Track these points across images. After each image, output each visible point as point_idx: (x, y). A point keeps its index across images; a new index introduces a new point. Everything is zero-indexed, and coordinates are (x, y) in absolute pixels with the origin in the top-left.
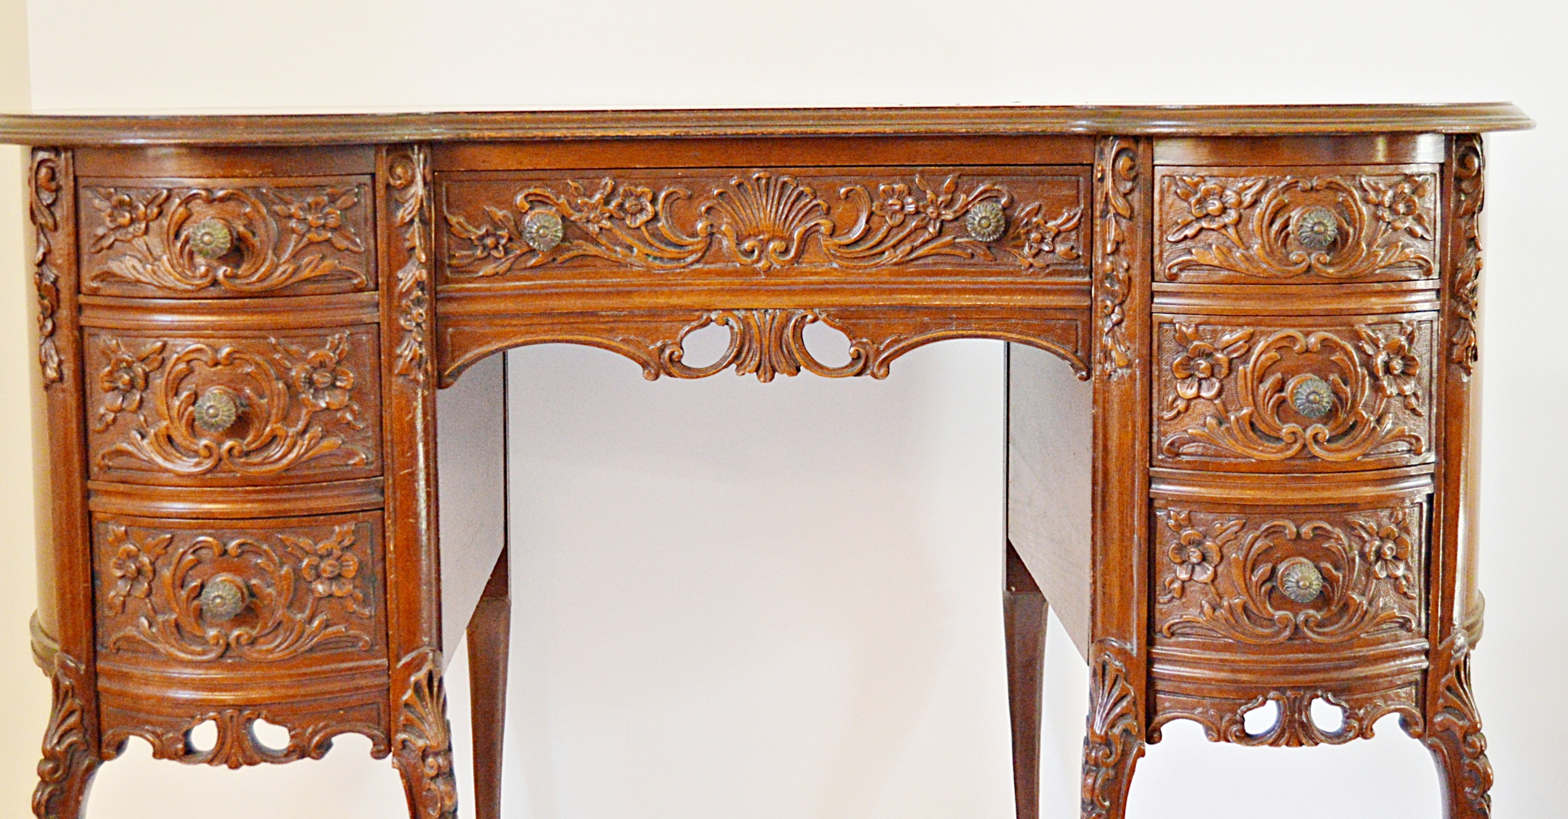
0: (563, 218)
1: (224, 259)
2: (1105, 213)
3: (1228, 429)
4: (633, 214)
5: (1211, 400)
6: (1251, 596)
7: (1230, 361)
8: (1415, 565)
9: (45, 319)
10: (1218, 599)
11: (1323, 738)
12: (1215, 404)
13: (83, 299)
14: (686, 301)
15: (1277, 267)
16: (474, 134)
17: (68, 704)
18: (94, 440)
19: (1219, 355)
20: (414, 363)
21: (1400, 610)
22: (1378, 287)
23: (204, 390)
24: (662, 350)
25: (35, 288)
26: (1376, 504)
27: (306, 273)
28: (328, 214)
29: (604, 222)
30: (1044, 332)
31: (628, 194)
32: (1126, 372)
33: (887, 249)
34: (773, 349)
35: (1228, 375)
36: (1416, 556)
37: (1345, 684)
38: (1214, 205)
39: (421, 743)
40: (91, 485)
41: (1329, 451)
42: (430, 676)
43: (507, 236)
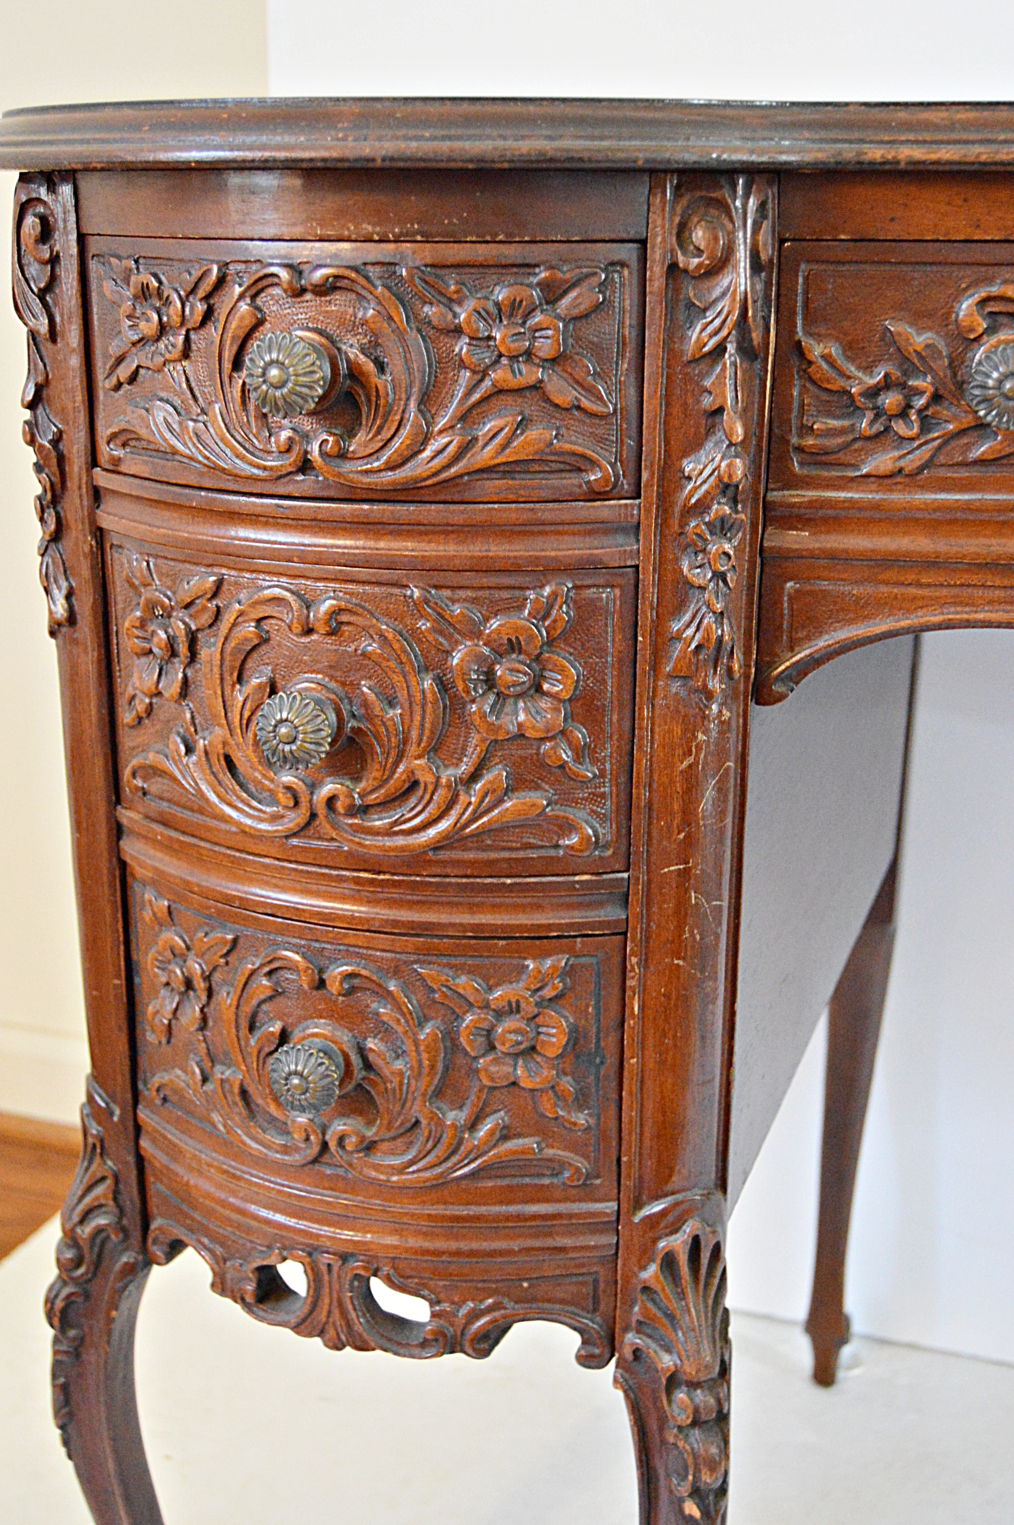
1: (319, 417)
9: (46, 508)
13: (100, 478)
16: (875, 153)
17: (97, 1162)
18: (124, 737)
20: (705, 653)
23: (288, 678)
27: (484, 455)
28: (539, 327)
39: (667, 1361)
40: (121, 815)
42: (697, 1242)
43: (931, 389)
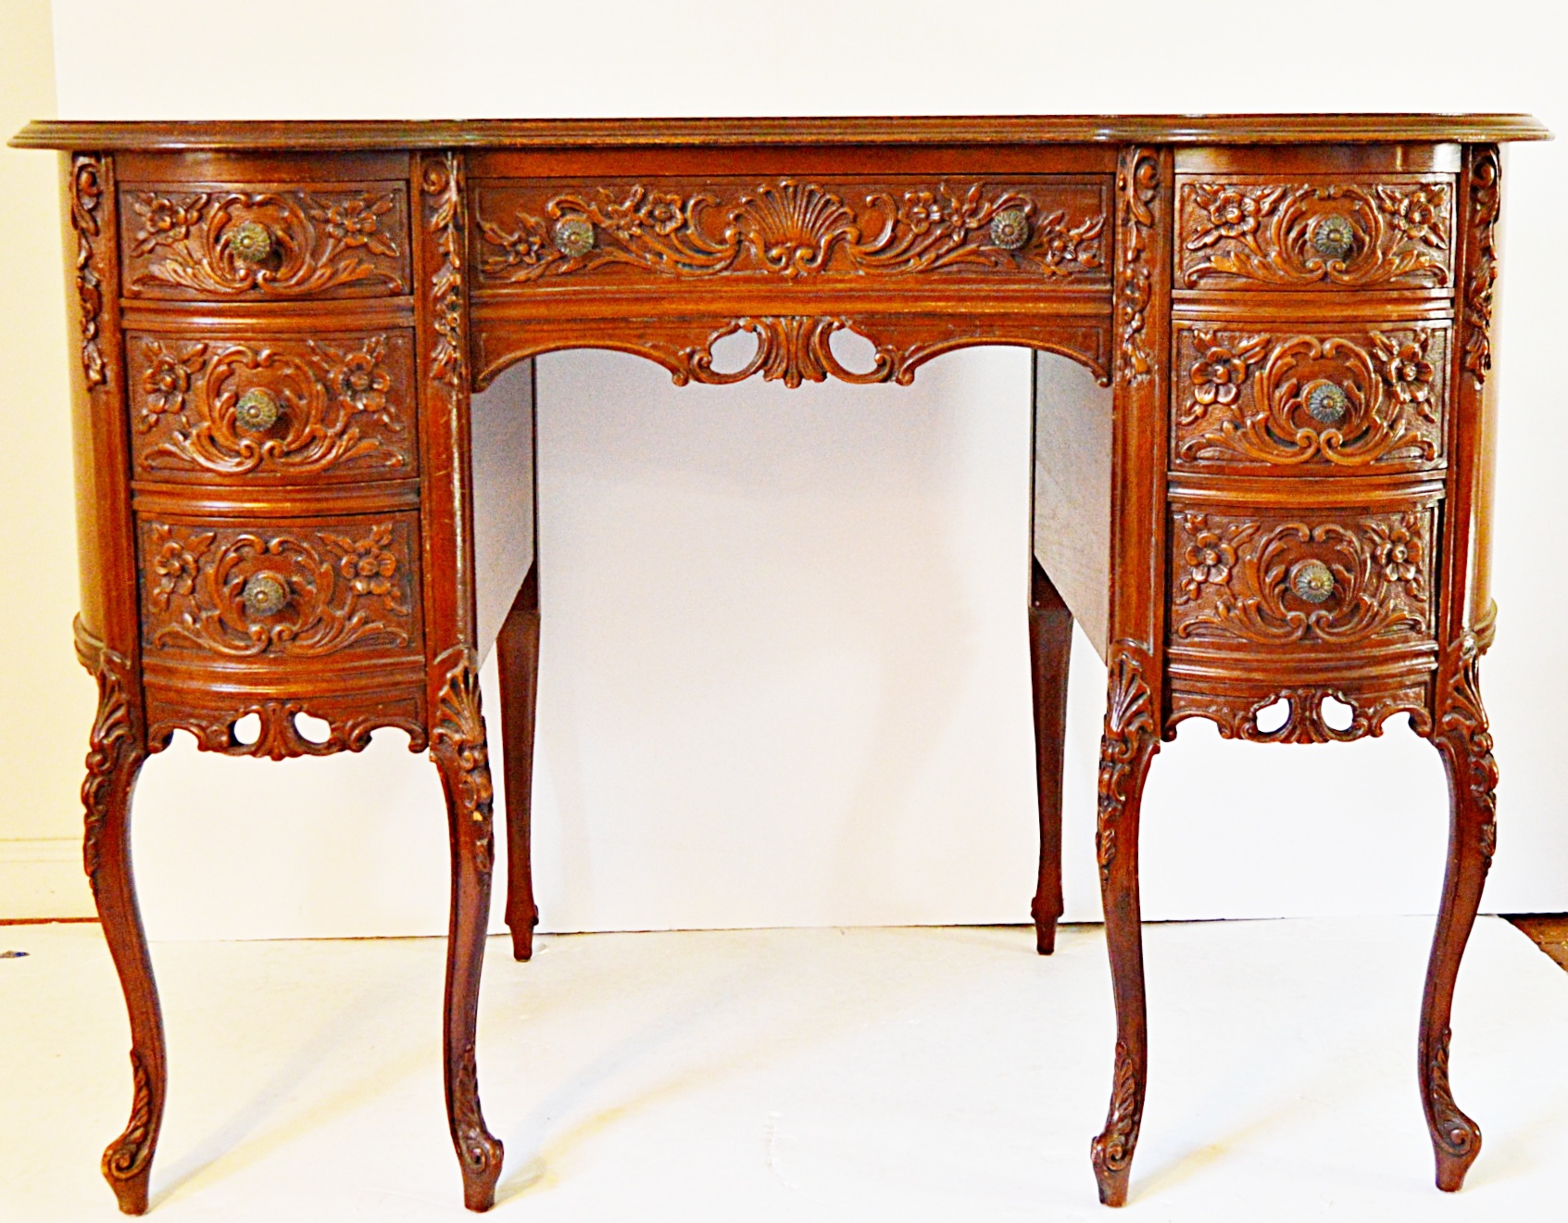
0: (595, 226)
1: (263, 263)
2: (1126, 221)
3: (1245, 434)
4: (663, 222)
5: (1228, 405)
6: (1264, 596)
7: (1248, 367)
8: (1425, 569)
9: (88, 322)
10: (1232, 600)
11: (1333, 735)
12: (1232, 410)
13: (124, 302)
14: (714, 307)
15: (1295, 274)
16: (507, 141)
17: (114, 700)
18: (137, 441)
19: (1236, 362)
20: (448, 368)
21: (1411, 612)
22: (1395, 294)
23: (245, 391)
24: (690, 356)
25: (78, 291)
26: (1388, 508)
27: (344, 277)
28: (365, 219)
29: (634, 229)
30: (1068, 340)
31: (657, 202)
32: (1145, 378)
33: (913, 256)
34: (800, 354)
35: (1244, 382)
36: (1427, 560)
37: (1356, 683)
38: (1232, 213)
39: (457, 737)
40: (134, 485)
41: (1343, 455)
42: (466, 672)
43: (539, 242)
